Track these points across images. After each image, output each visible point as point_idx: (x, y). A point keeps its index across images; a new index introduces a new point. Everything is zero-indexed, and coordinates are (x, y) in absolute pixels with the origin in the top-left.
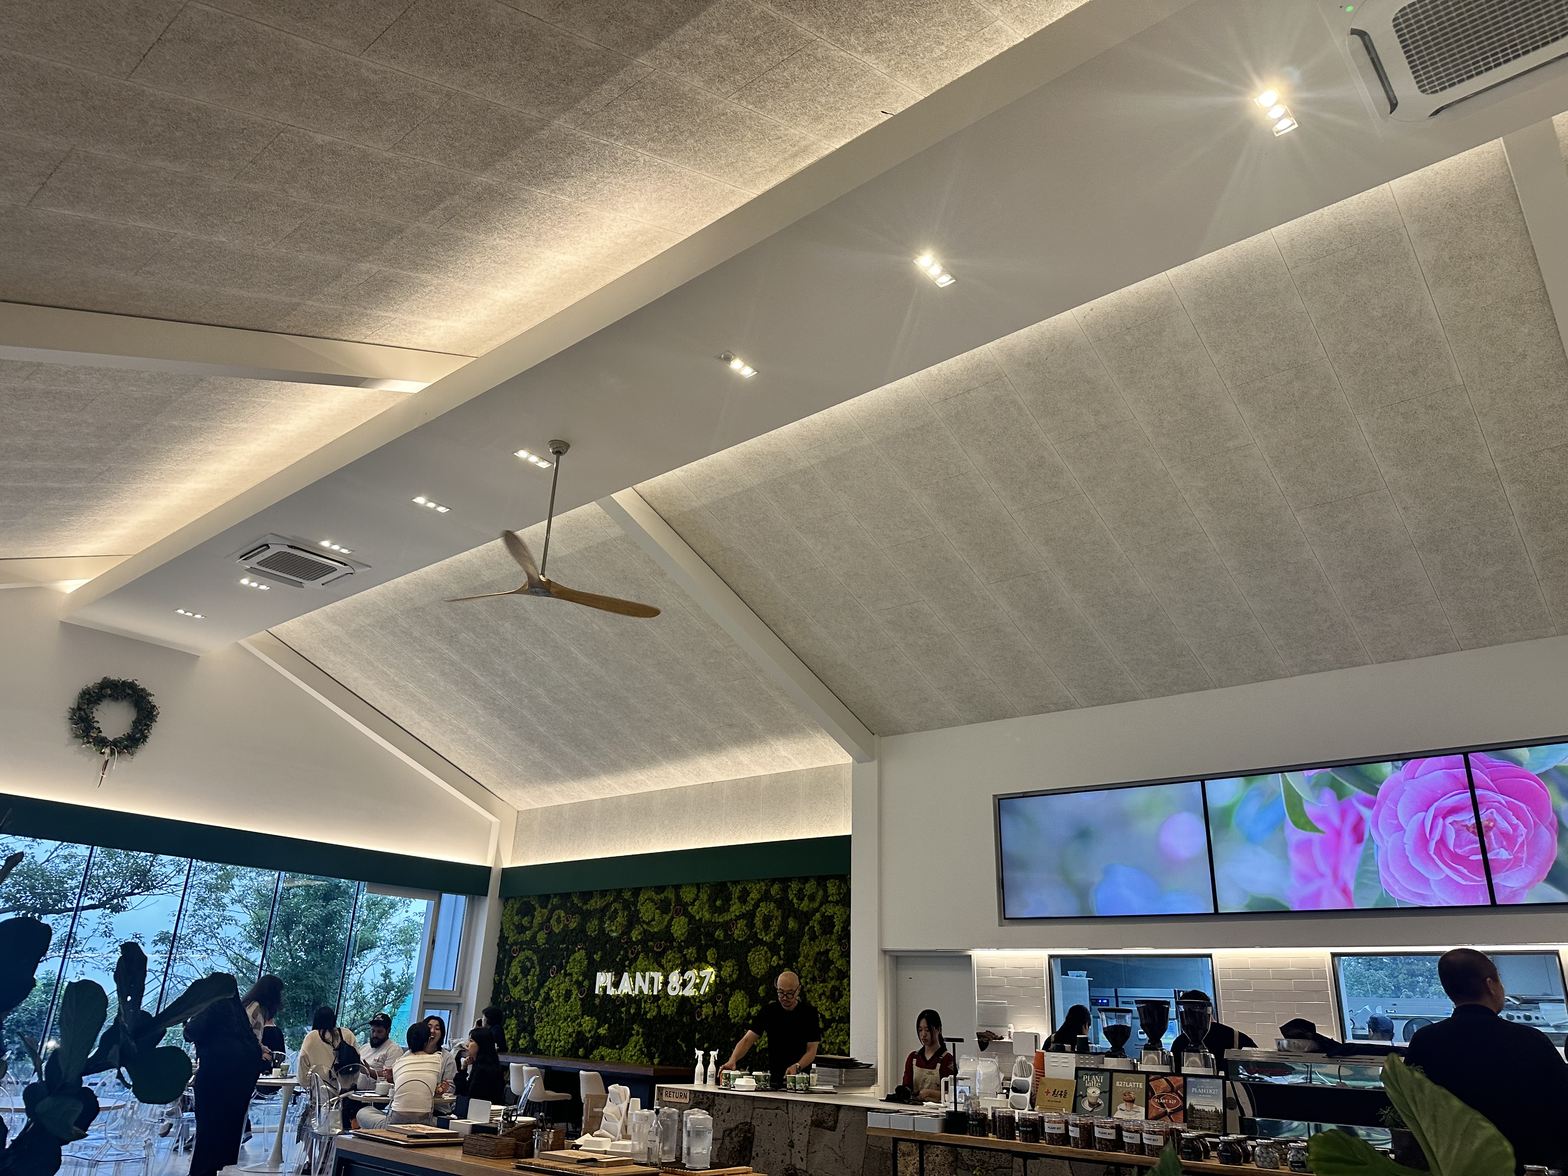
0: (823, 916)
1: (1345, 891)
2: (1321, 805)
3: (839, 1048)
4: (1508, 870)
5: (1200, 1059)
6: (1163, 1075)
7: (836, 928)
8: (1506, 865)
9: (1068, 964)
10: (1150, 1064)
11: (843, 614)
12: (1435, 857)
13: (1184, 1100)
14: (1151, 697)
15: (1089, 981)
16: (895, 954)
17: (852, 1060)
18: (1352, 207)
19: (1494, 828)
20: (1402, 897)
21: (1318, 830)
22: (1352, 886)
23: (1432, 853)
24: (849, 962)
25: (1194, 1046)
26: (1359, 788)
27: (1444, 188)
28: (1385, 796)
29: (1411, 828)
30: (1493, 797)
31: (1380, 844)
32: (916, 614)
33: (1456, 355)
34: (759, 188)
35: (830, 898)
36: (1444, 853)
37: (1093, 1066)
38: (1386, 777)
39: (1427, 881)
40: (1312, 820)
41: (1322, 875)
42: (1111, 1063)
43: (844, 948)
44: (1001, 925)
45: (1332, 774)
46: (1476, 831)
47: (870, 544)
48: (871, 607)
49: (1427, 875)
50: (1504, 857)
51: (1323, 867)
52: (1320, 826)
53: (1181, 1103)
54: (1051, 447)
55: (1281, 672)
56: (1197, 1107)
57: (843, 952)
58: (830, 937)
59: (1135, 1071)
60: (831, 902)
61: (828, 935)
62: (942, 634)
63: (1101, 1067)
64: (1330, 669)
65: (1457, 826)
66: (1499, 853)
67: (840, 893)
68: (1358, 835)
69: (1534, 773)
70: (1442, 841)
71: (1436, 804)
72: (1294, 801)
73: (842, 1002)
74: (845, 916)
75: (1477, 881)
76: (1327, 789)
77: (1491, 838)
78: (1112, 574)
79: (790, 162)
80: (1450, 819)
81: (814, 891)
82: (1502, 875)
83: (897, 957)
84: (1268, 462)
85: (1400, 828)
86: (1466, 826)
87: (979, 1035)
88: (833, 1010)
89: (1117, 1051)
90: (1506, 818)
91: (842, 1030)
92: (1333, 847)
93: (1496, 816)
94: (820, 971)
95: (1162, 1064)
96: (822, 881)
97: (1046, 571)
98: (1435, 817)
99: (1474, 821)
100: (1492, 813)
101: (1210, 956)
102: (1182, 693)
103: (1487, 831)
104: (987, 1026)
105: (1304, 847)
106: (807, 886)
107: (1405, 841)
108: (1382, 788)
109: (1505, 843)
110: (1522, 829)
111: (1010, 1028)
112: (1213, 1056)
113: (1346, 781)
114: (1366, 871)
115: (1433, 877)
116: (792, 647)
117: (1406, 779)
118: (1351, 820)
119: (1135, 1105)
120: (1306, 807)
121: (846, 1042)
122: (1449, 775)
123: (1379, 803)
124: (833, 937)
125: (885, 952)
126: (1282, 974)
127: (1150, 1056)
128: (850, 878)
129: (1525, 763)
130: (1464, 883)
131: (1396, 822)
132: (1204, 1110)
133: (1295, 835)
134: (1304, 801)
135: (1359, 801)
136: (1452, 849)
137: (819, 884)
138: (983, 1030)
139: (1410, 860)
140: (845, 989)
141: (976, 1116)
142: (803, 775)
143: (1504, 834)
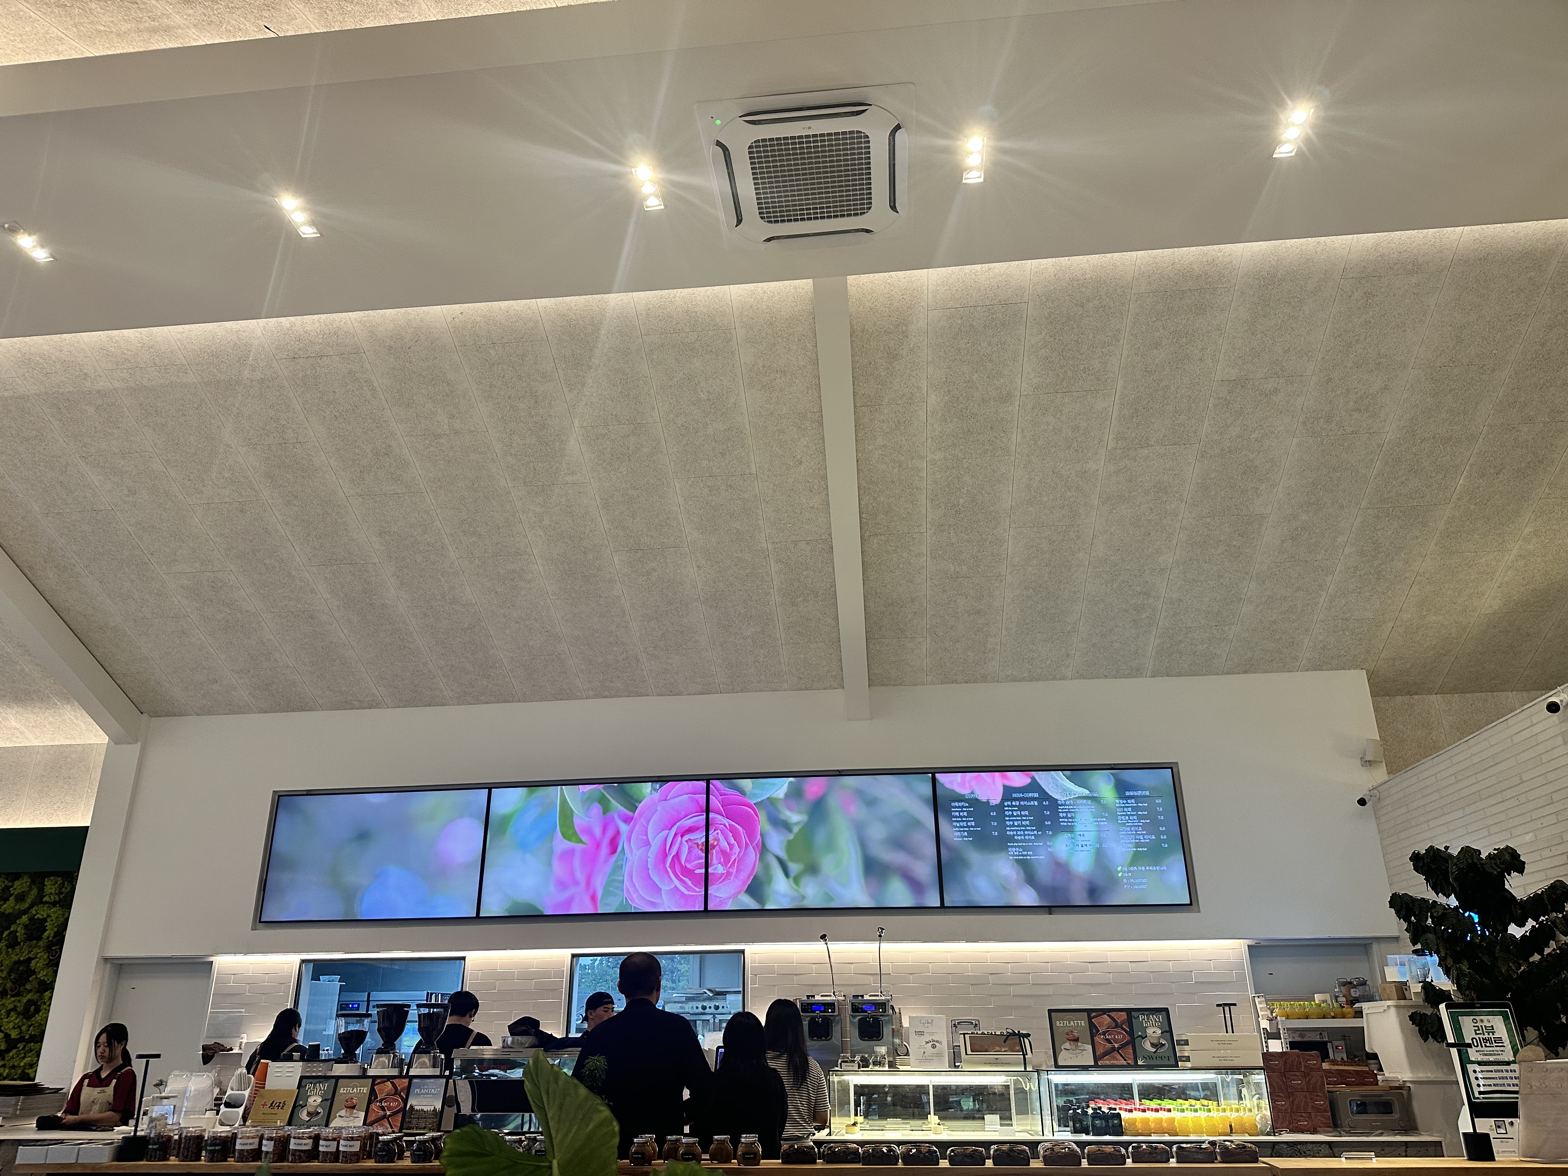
0: (31, 919)
1: (594, 898)
2: (588, 819)
3: (23, 1072)
4: (720, 883)
5: (430, 1061)
6: (389, 1078)
7: (46, 934)
8: (720, 878)
9: (320, 969)
10: (380, 1068)
11: (127, 569)
12: (669, 870)
13: (405, 1101)
14: (458, 704)
15: (341, 985)
16: (120, 962)
17: (36, 1085)
18: (699, 298)
19: (717, 847)
20: (638, 905)
21: (581, 842)
22: (600, 894)
23: (668, 866)
24: (56, 972)
25: (426, 1048)
26: (622, 805)
27: (768, 307)
28: (641, 815)
29: (656, 843)
30: (721, 821)
31: (629, 857)
32: (220, 584)
33: (755, 448)
34: (98, 48)
35: (46, 899)
36: (677, 866)
37: (320, 1074)
38: (644, 797)
39: (659, 890)
40: (578, 832)
41: (577, 883)
42: (340, 1069)
43: (52, 956)
44: (254, 928)
45: (603, 791)
46: (704, 848)
47: (175, 496)
48: (164, 567)
49: (660, 886)
50: (720, 872)
51: (580, 876)
52: (584, 838)
53: (402, 1105)
54: (401, 438)
55: (578, 694)
56: (416, 1108)
57: (50, 960)
58: (36, 944)
59: (364, 1076)
60: (47, 902)
61: (35, 942)
62: (247, 611)
63: (329, 1074)
64: (619, 697)
65: (690, 843)
66: (716, 868)
67: (61, 893)
68: (614, 846)
69: (752, 802)
70: (677, 856)
71: (678, 824)
72: (566, 814)
73: (38, 1018)
74: (62, 920)
75: (696, 891)
76: (596, 804)
77: (714, 854)
78: (442, 578)
79: (146, 36)
80: (686, 838)
81: (26, 889)
82: (715, 887)
83: (121, 964)
84: (598, 503)
85: (647, 843)
86: (697, 844)
87: (204, 1048)
88: (24, 1028)
89: (349, 1057)
90: (726, 839)
91: (31, 1051)
92: (591, 859)
93: (721, 837)
94: (14, 983)
95: (392, 1067)
96: (38, 879)
97: (375, 564)
98: (676, 835)
99: (704, 840)
100: (718, 834)
101: (464, 958)
102: (487, 703)
103: (712, 849)
104: (215, 1037)
105: (567, 856)
106: (17, 883)
107: (649, 855)
108: (640, 806)
109: (722, 860)
110: (737, 849)
111: (242, 1038)
112: (443, 1056)
113: (613, 799)
114: (614, 880)
115: (665, 888)
116: (48, 598)
117: (660, 801)
118: (610, 833)
119: (355, 1111)
120: (576, 821)
121: (34, 1065)
122: (692, 799)
123: (635, 820)
124: (41, 943)
125: (106, 960)
126: (527, 975)
127: (381, 1059)
128: (78, 876)
129: (748, 793)
130: (687, 893)
131: (644, 837)
132: (422, 1110)
133: (561, 844)
134: (575, 815)
135: (619, 816)
136: (683, 864)
137: (33, 882)
138: (210, 1042)
139: (650, 872)
140: (45, 1003)
141: (158, 1139)
142: (38, 752)
143: (723, 852)
